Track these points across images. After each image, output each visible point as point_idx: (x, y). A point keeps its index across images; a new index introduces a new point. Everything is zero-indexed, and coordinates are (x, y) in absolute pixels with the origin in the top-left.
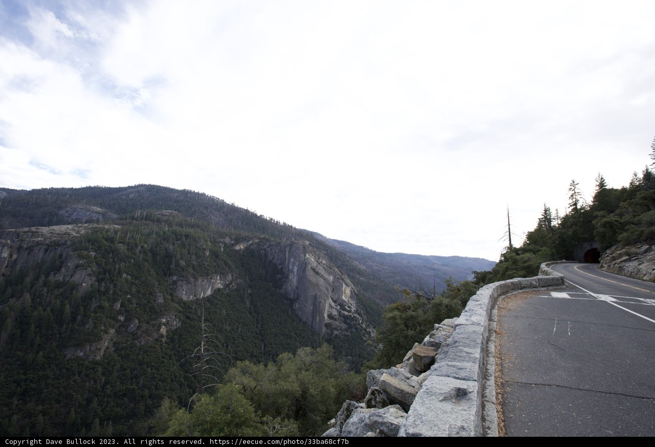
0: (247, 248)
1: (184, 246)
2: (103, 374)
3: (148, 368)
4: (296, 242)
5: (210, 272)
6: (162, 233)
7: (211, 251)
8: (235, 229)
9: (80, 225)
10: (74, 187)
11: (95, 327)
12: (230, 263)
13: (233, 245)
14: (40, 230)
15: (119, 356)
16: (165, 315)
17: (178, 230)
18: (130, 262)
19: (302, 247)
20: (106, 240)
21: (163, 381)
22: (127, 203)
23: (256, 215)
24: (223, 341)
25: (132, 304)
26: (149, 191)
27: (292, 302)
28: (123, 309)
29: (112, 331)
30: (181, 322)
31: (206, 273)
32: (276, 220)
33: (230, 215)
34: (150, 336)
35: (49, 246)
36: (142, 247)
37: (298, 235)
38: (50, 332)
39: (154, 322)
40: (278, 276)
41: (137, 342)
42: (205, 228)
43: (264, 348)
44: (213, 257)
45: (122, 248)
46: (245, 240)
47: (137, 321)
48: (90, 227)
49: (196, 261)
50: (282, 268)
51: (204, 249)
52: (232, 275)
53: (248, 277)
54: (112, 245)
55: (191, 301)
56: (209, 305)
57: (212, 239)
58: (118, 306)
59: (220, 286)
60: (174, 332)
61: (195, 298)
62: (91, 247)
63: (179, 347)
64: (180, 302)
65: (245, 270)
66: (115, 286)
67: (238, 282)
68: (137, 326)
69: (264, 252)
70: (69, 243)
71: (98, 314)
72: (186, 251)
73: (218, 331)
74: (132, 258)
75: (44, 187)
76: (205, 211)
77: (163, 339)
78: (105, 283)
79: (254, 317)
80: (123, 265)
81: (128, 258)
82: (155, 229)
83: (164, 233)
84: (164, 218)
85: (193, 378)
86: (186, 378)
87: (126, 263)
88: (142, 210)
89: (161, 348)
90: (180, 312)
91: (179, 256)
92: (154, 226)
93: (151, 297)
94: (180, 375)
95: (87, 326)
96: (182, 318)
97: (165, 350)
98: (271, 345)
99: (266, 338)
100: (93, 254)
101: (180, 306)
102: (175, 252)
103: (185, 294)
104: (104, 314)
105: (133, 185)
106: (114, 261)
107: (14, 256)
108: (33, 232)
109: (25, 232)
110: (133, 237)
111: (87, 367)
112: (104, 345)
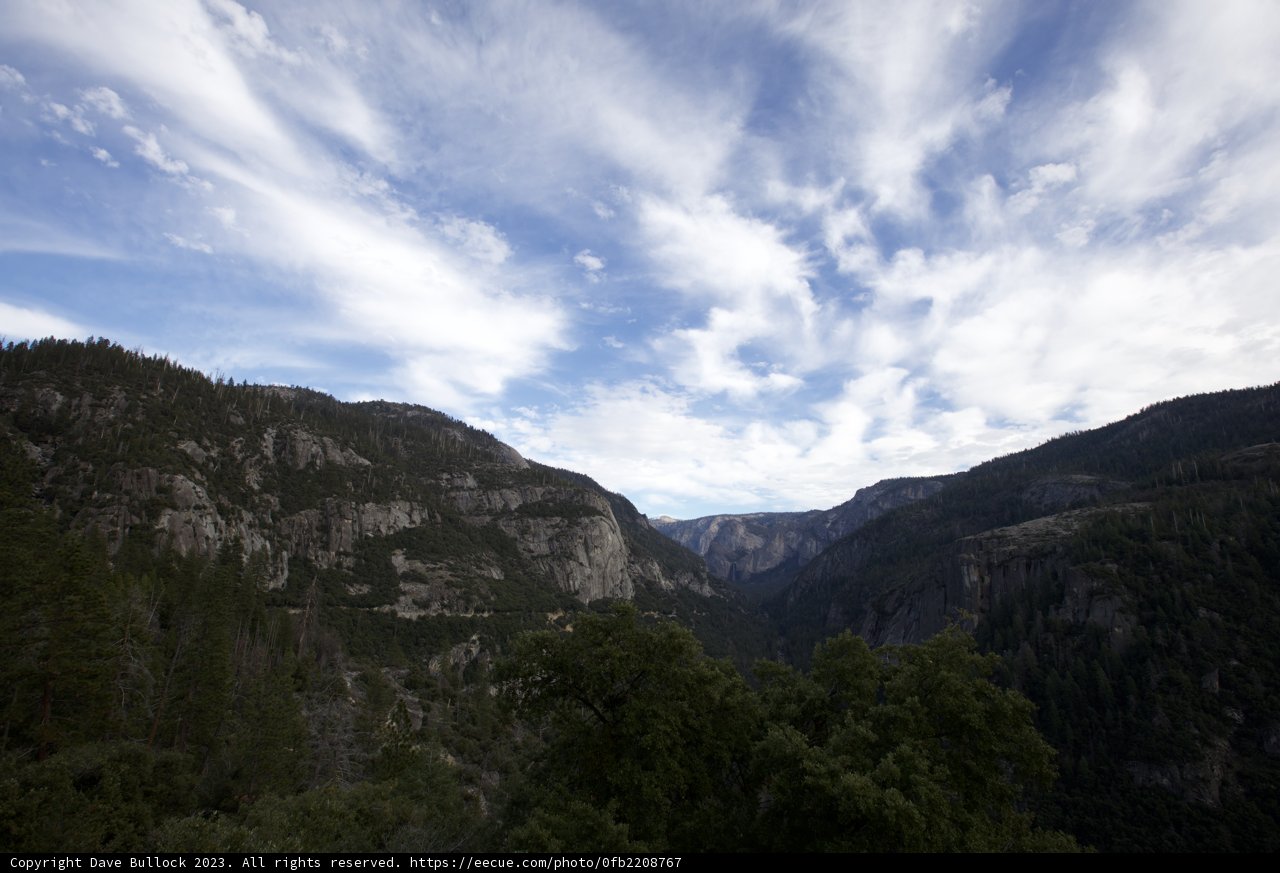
9: (1066, 514)
10: (1029, 448)
11: (1177, 727)
14: (1007, 533)
20: (1130, 537)
22: (1139, 453)
25: (1250, 682)
28: (1232, 692)
29: (1222, 743)
35: (1028, 558)
45: (1172, 549)
48: (1085, 514)
54: (1146, 545)
58: (1213, 683)
70: (1060, 549)
71: (1172, 698)
75: (985, 460)
78: (1162, 628)
80: (1188, 586)
81: (1196, 571)
87: (1195, 584)
88: (1185, 460)
95: (1157, 721)
100: (1113, 567)
104: (1185, 699)
105: (1138, 412)
106: (1163, 579)
107: (987, 580)
108: (998, 538)
109: (988, 539)
110: (1188, 523)
111: (1190, 816)
112: (1214, 774)
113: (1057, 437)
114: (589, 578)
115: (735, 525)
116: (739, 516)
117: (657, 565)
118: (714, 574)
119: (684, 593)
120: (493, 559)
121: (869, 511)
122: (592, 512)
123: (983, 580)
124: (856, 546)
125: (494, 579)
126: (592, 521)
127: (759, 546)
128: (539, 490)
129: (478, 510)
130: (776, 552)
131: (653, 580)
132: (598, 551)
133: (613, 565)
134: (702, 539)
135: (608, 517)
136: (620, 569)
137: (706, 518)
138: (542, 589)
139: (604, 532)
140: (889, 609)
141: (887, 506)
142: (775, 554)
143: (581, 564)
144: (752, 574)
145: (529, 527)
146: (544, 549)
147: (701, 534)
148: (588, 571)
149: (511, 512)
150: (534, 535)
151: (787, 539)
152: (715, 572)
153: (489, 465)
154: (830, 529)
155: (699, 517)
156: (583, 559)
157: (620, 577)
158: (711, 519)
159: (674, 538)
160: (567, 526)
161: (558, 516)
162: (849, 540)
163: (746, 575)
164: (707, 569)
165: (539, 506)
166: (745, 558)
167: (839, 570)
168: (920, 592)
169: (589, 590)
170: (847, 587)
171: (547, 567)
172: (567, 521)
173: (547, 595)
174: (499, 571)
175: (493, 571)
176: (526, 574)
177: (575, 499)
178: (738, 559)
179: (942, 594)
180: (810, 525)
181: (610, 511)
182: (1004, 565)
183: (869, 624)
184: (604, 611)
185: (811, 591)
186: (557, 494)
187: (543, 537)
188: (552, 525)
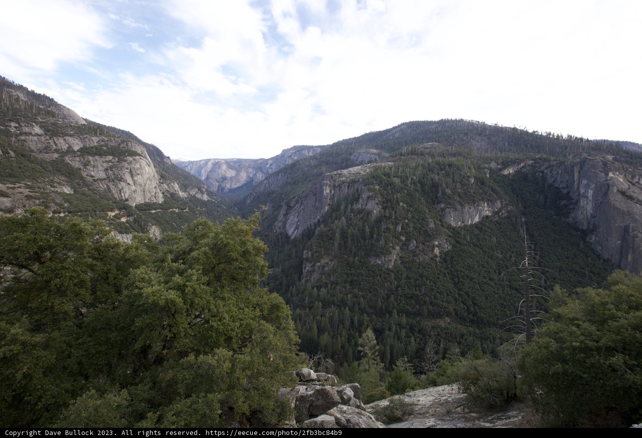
0: (518, 172)
1: (448, 175)
2: (395, 279)
3: (427, 280)
4: (588, 157)
5: (477, 199)
6: (426, 165)
7: (475, 178)
8: (501, 152)
9: (365, 165)
10: (356, 136)
11: (386, 244)
12: (497, 188)
13: (500, 170)
14: (343, 172)
15: (404, 268)
16: (437, 238)
17: (441, 161)
18: (404, 193)
19: (601, 163)
20: (385, 176)
21: (440, 293)
22: (394, 143)
23: (527, 132)
24: (495, 267)
25: (410, 227)
26: (410, 128)
27: (584, 234)
28: (404, 231)
29: (398, 248)
30: (451, 246)
31: (473, 201)
32: (556, 135)
33: (494, 137)
34: (427, 255)
35: (349, 183)
36: (412, 179)
37: (593, 149)
38: (359, 244)
39: (428, 244)
40: (563, 203)
41: (416, 258)
42: (467, 156)
43: (545, 282)
44: (479, 184)
45: (397, 181)
46: (514, 163)
47: (415, 242)
48: (372, 166)
49: (461, 189)
50: (569, 193)
51: (469, 177)
52: (501, 202)
53: (520, 204)
54: (389, 179)
55: (459, 227)
56: (477, 232)
57: (476, 166)
58: (399, 228)
59: (488, 213)
60: (447, 254)
61: (463, 224)
62: (375, 182)
63: (452, 267)
64: (449, 227)
65: (517, 196)
66: (396, 212)
67: (509, 209)
68: (415, 245)
69: (541, 174)
70: (361, 180)
71: (387, 234)
72: (451, 180)
73: (488, 257)
74: (405, 189)
75: (339, 140)
76: (465, 138)
77: (437, 259)
78: (388, 210)
80: (399, 195)
81: (402, 189)
82: (421, 162)
83: (429, 164)
84: (427, 151)
85: (466, 297)
86: (460, 295)
87: (401, 194)
88: (407, 146)
89: (436, 266)
90: (450, 236)
91: (444, 185)
92: (419, 159)
93: (424, 222)
94: (455, 291)
95: (381, 242)
96: (452, 242)
98: (555, 279)
99: (548, 272)
100: (377, 187)
101: (450, 231)
102: (440, 181)
103: (453, 220)
104: (390, 234)
105: (397, 125)
106: (392, 192)
107: (333, 192)
108: (339, 174)
109: (335, 175)
110: (404, 171)
111: (384, 272)
112: (393, 258)
113: (368, 133)
114: (134, 192)
115: (221, 164)
116: (223, 160)
117: (176, 185)
118: (209, 189)
119: (193, 199)
120: (63, 181)
121: (287, 160)
122: (134, 154)
123: (331, 192)
124: (280, 176)
125: (66, 194)
126: (134, 159)
127: (234, 176)
128: (95, 139)
129: (47, 149)
130: (242, 178)
131: (174, 192)
132: (140, 176)
133: (150, 185)
134: (203, 171)
135: (145, 157)
136: (154, 187)
137: (205, 160)
138: (102, 198)
139: (143, 166)
140: (292, 205)
141: (296, 158)
142: (242, 180)
143: (129, 184)
144: (229, 189)
145: (89, 162)
146: (102, 175)
147: (203, 168)
148: (133, 188)
149: (74, 152)
150: (94, 167)
151: (247, 172)
153: (52, 120)
154: (269, 168)
155: (201, 159)
156: (130, 180)
157: (154, 191)
158: (208, 161)
159: (187, 170)
160: (118, 162)
161: (110, 156)
162: (277, 173)
163: (226, 190)
164: (206, 187)
165: (96, 149)
166: (226, 181)
167: (272, 187)
168: (305, 197)
169: (135, 199)
170: (275, 195)
171: (105, 186)
172: (117, 159)
173: (106, 202)
174: (69, 189)
175: (64, 189)
176: (90, 190)
177: (122, 146)
178: (222, 182)
179: (315, 198)
180: (260, 165)
181: (146, 154)
182: (340, 186)
183: (283, 211)
184: (145, 210)
185: (258, 197)
186: (109, 142)
187: (100, 168)
188: (106, 161)
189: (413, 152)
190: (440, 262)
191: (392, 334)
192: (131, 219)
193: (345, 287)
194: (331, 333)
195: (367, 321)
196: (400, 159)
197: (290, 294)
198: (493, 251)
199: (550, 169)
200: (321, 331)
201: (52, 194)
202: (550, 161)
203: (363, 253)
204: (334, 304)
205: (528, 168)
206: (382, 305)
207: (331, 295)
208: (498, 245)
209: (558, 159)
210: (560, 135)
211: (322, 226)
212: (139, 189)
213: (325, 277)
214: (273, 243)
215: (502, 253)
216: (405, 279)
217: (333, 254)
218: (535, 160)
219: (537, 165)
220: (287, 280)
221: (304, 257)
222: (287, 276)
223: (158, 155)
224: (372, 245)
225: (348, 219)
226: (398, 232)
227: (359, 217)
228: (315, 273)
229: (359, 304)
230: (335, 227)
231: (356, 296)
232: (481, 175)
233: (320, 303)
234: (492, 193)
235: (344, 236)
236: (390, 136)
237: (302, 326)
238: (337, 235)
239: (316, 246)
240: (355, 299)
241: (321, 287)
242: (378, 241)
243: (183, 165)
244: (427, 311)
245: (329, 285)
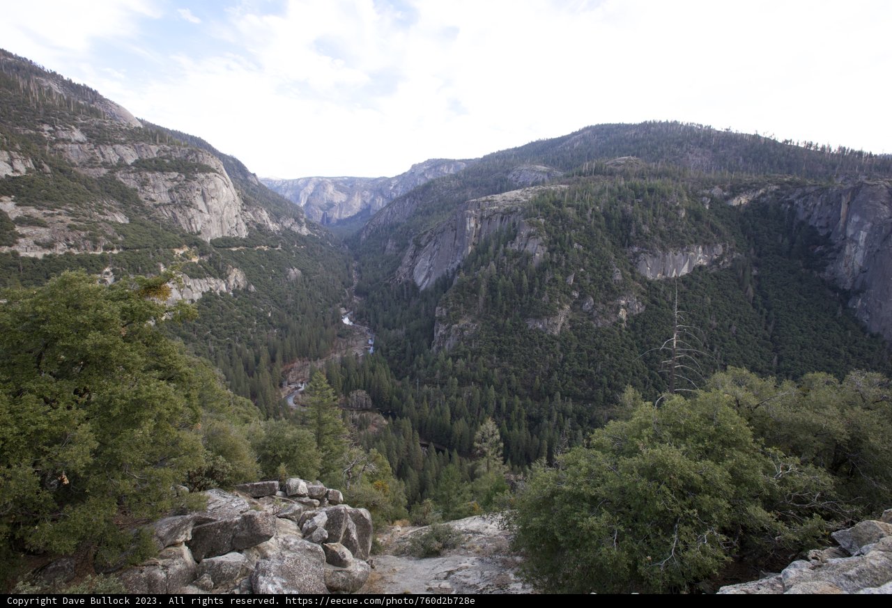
0: (753, 203)
1: (646, 205)
2: (561, 350)
3: (606, 353)
5: (686, 241)
6: (616, 190)
7: (688, 210)
8: (731, 172)
9: (527, 189)
10: (518, 146)
11: (551, 301)
12: (720, 226)
13: (727, 198)
14: (495, 199)
15: (575, 335)
16: (625, 296)
17: (638, 183)
18: (580, 229)
19: (885, 191)
20: (554, 204)
21: (623, 372)
22: (572, 156)
23: (775, 142)
24: (705, 339)
25: (585, 279)
26: (597, 134)
28: (577, 284)
29: (567, 307)
30: (644, 307)
31: (680, 243)
32: (820, 146)
33: (722, 149)
34: (608, 319)
35: (503, 214)
36: (593, 210)
37: (877, 169)
38: (513, 300)
39: (611, 303)
40: (818, 249)
41: (592, 322)
42: (678, 177)
43: (778, 364)
44: (692, 219)
45: (571, 212)
46: (749, 188)
47: (592, 300)
48: (537, 190)
49: (665, 226)
50: (829, 235)
51: (678, 208)
52: (724, 246)
53: (752, 250)
54: (560, 209)
55: (658, 281)
56: (684, 288)
57: (690, 192)
58: (571, 280)
59: (702, 262)
60: (637, 318)
61: (664, 277)
62: (539, 213)
63: (642, 336)
64: (644, 280)
65: (749, 238)
66: (567, 257)
67: (734, 257)
68: (593, 304)
69: (789, 207)
70: (519, 210)
71: (552, 288)
72: (651, 213)
74: (582, 224)
75: (492, 152)
76: (678, 150)
77: (623, 325)
78: (557, 253)
79: (761, 313)
80: (573, 232)
81: (578, 224)
82: (608, 184)
83: (620, 189)
84: (619, 168)
85: (660, 379)
86: (651, 376)
87: (576, 231)
88: (590, 162)
89: (620, 335)
90: (643, 294)
91: (640, 220)
92: (607, 181)
93: (607, 273)
94: (644, 370)
95: (543, 299)
96: (646, 301)
97: (624, 337)
98: (793, 360)
99: (783, 348)
100: (542, 221)
101: (643, 286)
102: (635, 214)
103: (649, 271)
104: (558, 288)
105: (578, 130)
106: (563, 228)
107: (479, 226)
108: (489, 201)
109: (483, 202)
110: (582, 198)
111: (546, 340)
112: (560, 322)
113: (534, 141)
114: (209, 222)
115: (326, 185)
116: (329, 178)
117: (265, 212)
118: (310, 219)
119: (287, 233)
120: (115, 206)
121: (419, 180)
122: (206, 169)
123: (477, 227)
124: (407, 203)
125: (119, 223)
126: (207, 177)
127: (344, 201)
128: (155, 148)
129: (92, 163)
130: (355, 205)
131: (262, 223)
132: (215, 201)
133: (229, 212)
134: (302, 194)
135: (221, 174)
136: (235, 215)
137: (305, 178)
138: (167, 230)
139: (219, 187)
140: (423, 243)
141: (430, 177)
142: (355, 207)
143: (201, 211)
144: (338, 220)
145: (148, 180)
146: (166, 198)
147: (301, 190)
148: (207, 217)
149: (128, 166)
150: (154, 187)
151: (363, 196)
152: (312, 217)
153: (96, 121)
154: (393, 190)
155: (300, 177)
156: (202, 206)
157: (235, 220)
158: (308, 180)
159: (279, 192)
160: (185, 180)
161: (175, 172)
162: (403, 198)
163: (333, 221)
164: (305, 216)
165: (156, 162)
166: (333, 209)
167: (396, 218)
168: (442, 233)
169: (210, 231)
170: (399, 229)
171: (170, 213)
172: (184, 176)
173: (172, 235)
174: (123, 217)
175: (117, 217)
176: (150, 218)
177: (190, 158)
178: (328, 209)
179: (454, 234)
180: (380, 187)
181: (224, 169)
182: (489, 218)
183: (409, 252)
184: (224, 247)
185: (376, 232)
186: (172, 152)
187: (163, 189)
188: (170, 179)
189: (598, 171)
190: (626, 329)
191: (552, 424)
192: (205, 259)
193: (490, 359)
194: (469, 419)
195: (519, 406)
196: (579, 180)
197: (415, 365)
198: (705, 316)
199: (803, 199)
200: (455, 415)
201: (101, 224)
202: (805, 186)
203: (518, 313)
204: (475, 381)
205: (770, 197)
206: (541, 385)
207: (471, 369)
208: (712, 308)
209: (818, 183)
210: (826, 146)
211: (462, 274)
212: (214, 218)
213: (464, 344)
214: (395, 296)
215: (717, 320)
216: (575, 351)
217: (476, 312)
218: (781, 184)
219: (784, 192)
220: (412, 347)
221: (437, 315)
222: (412, 341)
223: (240, 171)
224: (530, 301)
225: (500, 265)
226: (570, 285)
227: (515, 262)
228: (451, 338)
229: (509, 382)
230: (480, 275)
231: (505, 371)
232: (697, 206)
233: (456, 379)
234: (711, 233)
235: (492, 288)
236: (566, 145)
237: (431, 409)
238: (483, 286)
239: (453, 301)
240: (504, 376)
241: (458, 357)
242: (540, 296)
243: (275, 186)
244: (602, 395)
245: (469, 356)
